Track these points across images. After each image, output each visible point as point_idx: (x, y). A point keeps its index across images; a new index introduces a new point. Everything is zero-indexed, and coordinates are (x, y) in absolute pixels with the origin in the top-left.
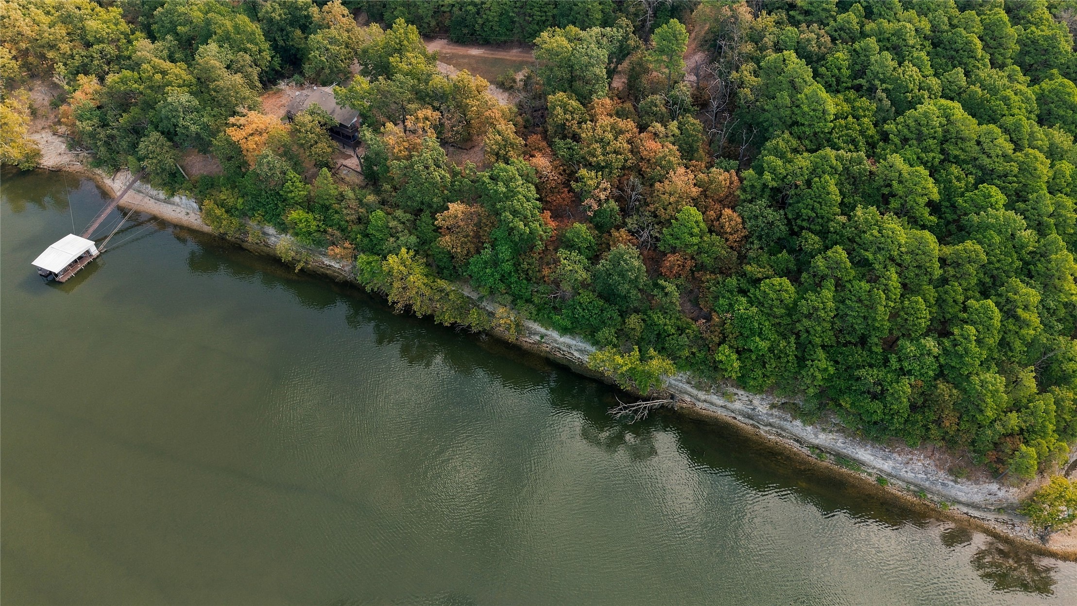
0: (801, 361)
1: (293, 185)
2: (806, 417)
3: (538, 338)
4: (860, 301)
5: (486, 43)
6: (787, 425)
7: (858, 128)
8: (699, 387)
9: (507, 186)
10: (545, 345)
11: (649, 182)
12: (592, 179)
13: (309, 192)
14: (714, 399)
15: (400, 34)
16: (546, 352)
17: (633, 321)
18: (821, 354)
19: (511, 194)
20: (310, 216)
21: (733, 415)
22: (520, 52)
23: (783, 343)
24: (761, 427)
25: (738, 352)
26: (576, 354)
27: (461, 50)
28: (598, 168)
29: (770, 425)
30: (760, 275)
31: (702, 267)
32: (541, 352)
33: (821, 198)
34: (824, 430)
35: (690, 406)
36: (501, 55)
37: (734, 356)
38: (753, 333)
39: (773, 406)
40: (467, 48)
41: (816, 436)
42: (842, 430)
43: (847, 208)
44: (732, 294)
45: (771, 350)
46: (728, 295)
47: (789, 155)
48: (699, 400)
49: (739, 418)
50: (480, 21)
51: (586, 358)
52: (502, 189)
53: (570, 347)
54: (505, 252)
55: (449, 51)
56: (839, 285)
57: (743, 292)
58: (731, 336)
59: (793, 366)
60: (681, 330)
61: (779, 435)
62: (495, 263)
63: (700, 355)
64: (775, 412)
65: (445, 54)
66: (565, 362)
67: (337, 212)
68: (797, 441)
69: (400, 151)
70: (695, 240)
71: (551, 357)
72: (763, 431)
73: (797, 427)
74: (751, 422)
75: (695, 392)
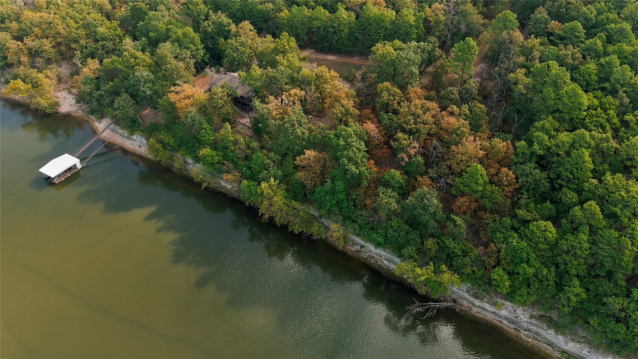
0: (560, 286)
1: (206, 133)
2: (559, 328)
3: (359, 248)
4: (609, 244)
5: (338, 52)
6: (543, 332)
7: (606, 117)
8: (476, 296)
9: (346, 141)
10: (363, 253)
11: (447, 145)
12: (405, 139)
13: (216, 138)
14: (487, 306)
15: (284, 42)
16: (364, 258)
17: (430, 243)
18: (577, 282)
19: (348, 146)
20: (215, 153)
21: (500, 320)
22: (360, 59)
23: (545, 271)
24: (522, 331)
25: (508, 273)
26: (385, 262)
27: (322, 56)
28: (410, 133)
29: (529, 330)
30: (529, 218)
31: (483, 208)
32: (360, 258)
33: (579, 165)
34: (573, 340)
35: (468, 309)
36: (347, 60)
37: (506, 277)
38: (522, 261)
39: (531, 317)
40: (326, 56)
41: (566, 343)
42: (589, 342)
43: (598, 174)
44: (506, 230)
45: (535, 275)
46: (503, 230)
47: (553, 133)
48: (474, 305)
49: (505, 322)
50: (336, 38)
51: (393, 266)
52: (342, 142)
53: (381, 256)
54: (340, 185)
55: (314, 56)
56: (593, 230)
57: (515, 229)
58: (504, 261)
59: (552, 290)
60: (465, 253)
61: (536, 339)
62: (333, 193)
63: (480, 273)
64: (533, 321)
65: (312, 58)
66: (377, 267)
67: (232, 152)
68: (550, 345)
69: (277, 114)
70: (481, 188)
71: (366, 262)
72: (523, 334)
73: (550, 334)
74: (514, 326)
75: (472, 299)
